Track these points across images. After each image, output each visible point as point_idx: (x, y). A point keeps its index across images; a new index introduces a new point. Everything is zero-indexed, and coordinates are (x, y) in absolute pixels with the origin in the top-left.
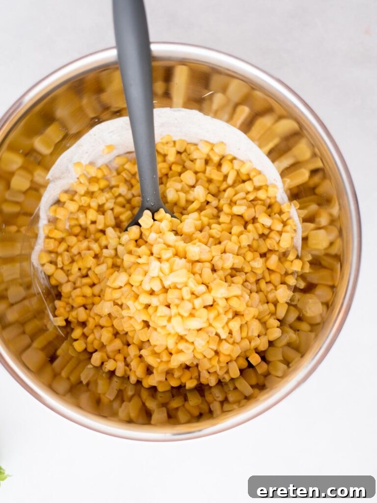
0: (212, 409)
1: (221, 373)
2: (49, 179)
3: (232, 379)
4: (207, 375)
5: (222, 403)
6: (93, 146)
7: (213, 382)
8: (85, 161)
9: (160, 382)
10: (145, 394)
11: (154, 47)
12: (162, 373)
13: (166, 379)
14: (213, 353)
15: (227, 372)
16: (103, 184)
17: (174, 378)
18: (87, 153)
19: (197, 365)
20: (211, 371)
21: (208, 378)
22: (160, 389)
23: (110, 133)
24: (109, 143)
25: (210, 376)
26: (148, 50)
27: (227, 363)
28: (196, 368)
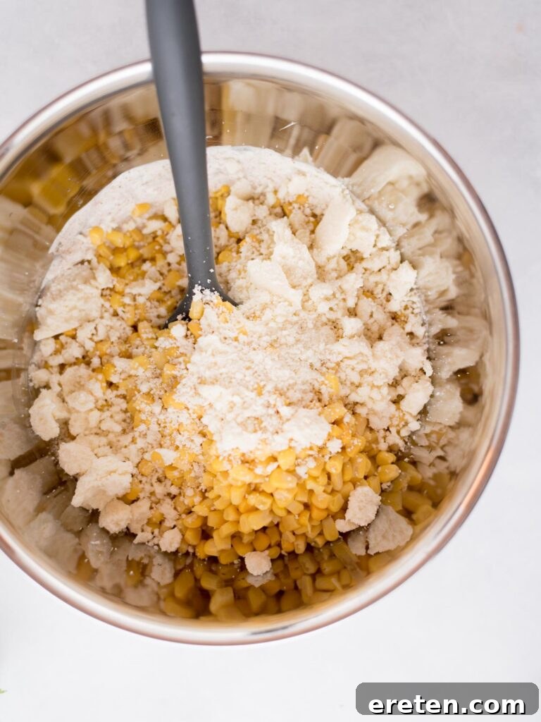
0: (300, 587)
1: (312, 535)
2: (52, 253)
3: (328, 543)
4: (292, 538)
5: (314, 577)
6: (119, 205)
7: (301, 548)
8: (108, 226)
9: (222, 551)
10: (199, 569)
11: (207, 60)
12: (226, 538)
13: (232, 546)
14: (302, 507)
15: (321, 534)
16: (133, 255)
17: (243, 543)
18: (110, 213)
19: (277, 525)
20: (298, 532)
21: (293, 543)
22: (223, 560)
23: (143, 184)
24: (142, 201)
25: (296, 540)
26: (199, 64)
27: (321, 521)
28: (275, 529)
